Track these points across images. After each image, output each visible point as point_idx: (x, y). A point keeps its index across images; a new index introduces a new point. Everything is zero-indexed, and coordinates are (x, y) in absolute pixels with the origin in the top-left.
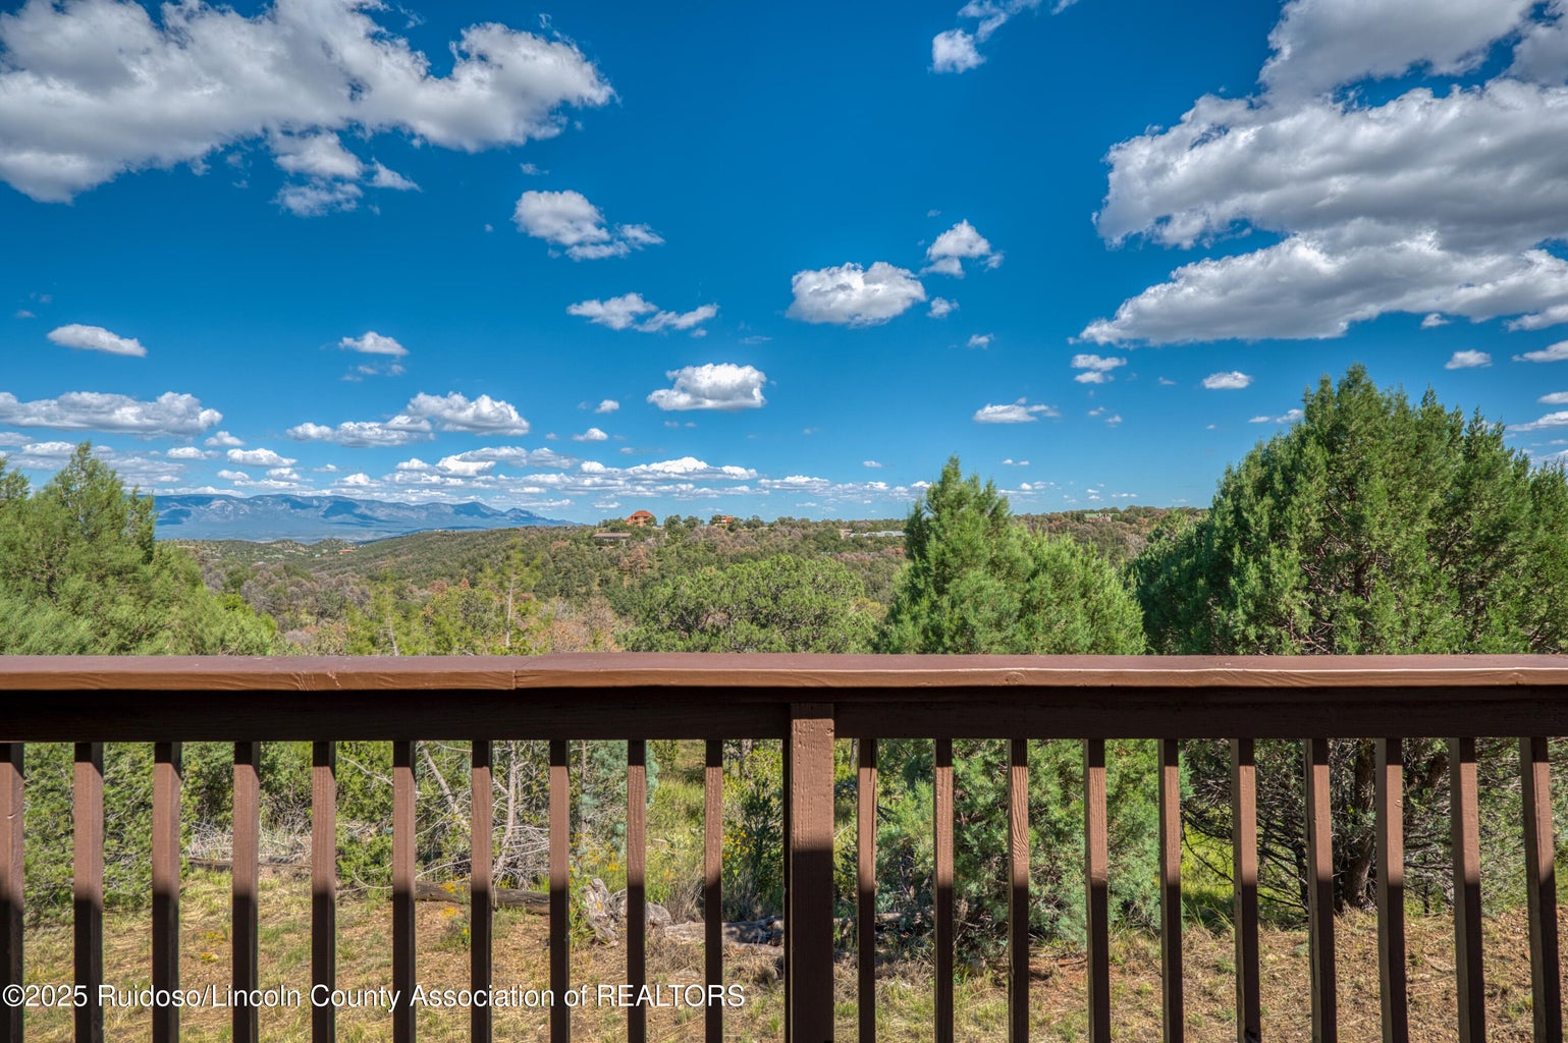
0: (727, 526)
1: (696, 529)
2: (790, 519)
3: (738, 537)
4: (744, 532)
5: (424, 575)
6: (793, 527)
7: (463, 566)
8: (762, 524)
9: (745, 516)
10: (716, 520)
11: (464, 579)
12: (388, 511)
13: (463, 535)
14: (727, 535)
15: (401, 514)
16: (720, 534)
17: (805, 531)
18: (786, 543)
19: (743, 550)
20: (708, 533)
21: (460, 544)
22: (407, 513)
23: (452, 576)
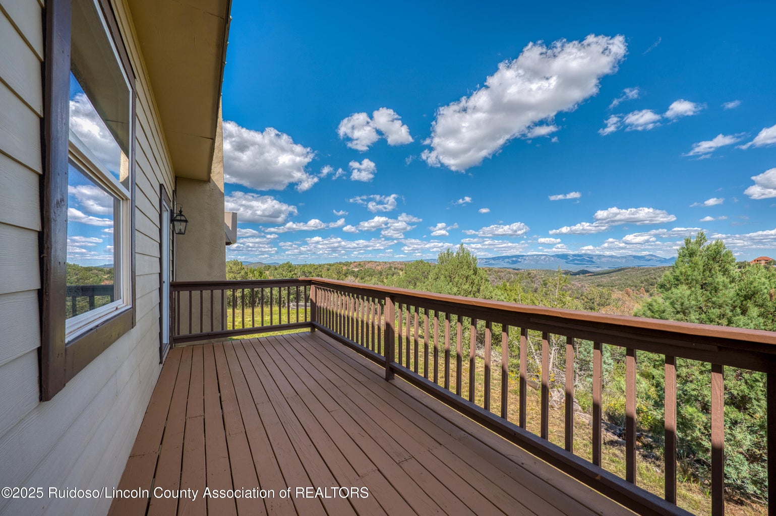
5: (623, 285)
7: (642, 282)
11: (642, 288)
12: (607, 259)
13: (643, 269)
15: (613, 260)
21: (642, 273)
22: (616, 260)
23: (636, 287)
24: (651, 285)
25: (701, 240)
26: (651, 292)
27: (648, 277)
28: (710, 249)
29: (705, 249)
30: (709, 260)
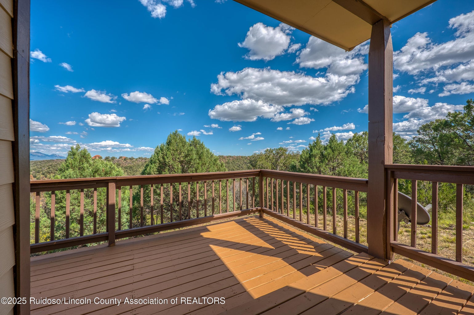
0: (124, 159)
1: (114, 160)
2: (142, 157)
3: (127, 162)
4: (129, 161)
6: (142, 159)
8: (134, 159)
9: (129, 156)
10: (120, 158)
14: (124, 161)
16: (121, 161)
17: (145, 160)
18: (140, 164)
19: (128, 165)
20: (118, 161)
24: (38, 172)
25: (78, 148)
26: (38, 177)
27: (36, 167)
28: (82, 152)
29: (80, 152)
30: (81, 157)
